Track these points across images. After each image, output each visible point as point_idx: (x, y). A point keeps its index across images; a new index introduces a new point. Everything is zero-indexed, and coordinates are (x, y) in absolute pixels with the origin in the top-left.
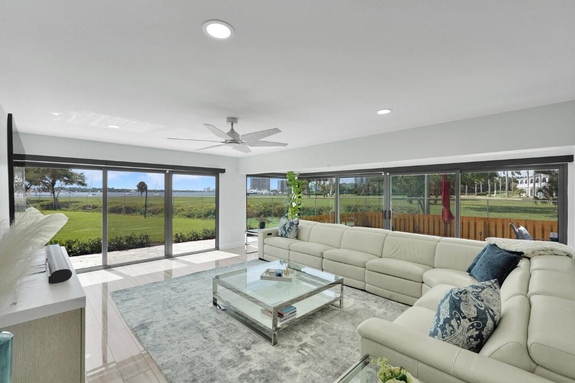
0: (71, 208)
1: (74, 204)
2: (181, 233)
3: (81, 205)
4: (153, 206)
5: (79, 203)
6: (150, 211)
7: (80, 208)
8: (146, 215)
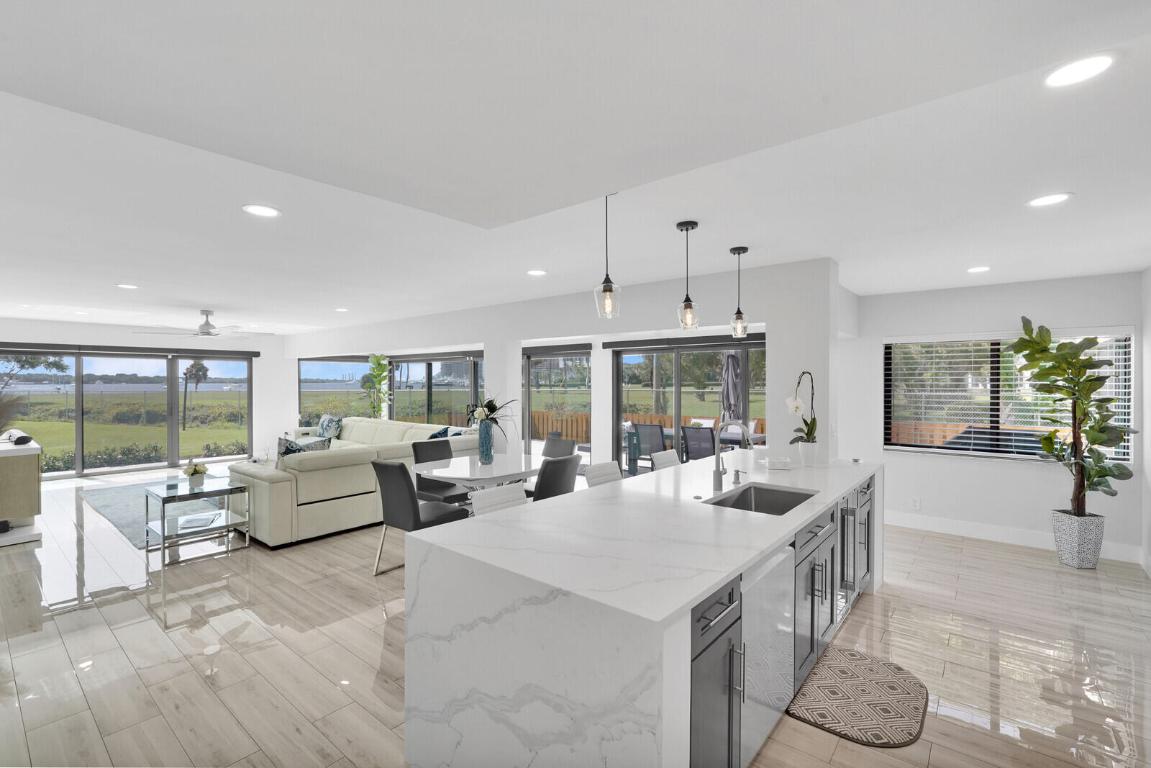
0: (32, 416)
1: (40, 407)
2: (215, 444)
3: (53, 409)
4: (204, 408)
5: (50, 406)
6: (195, 418)
7: (52, 415)
8: (187, 425)
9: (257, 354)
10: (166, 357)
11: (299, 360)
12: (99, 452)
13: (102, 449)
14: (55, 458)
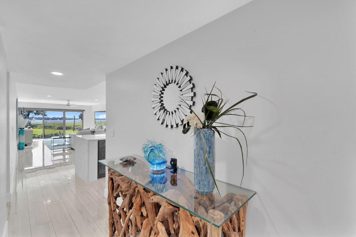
8: (75, 130)
9: (84, 110)
10: (63, 111)
11: (95, 112)
12: (49, 135)
13: (50, 134)
14: (39, 135)
